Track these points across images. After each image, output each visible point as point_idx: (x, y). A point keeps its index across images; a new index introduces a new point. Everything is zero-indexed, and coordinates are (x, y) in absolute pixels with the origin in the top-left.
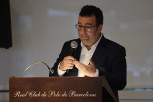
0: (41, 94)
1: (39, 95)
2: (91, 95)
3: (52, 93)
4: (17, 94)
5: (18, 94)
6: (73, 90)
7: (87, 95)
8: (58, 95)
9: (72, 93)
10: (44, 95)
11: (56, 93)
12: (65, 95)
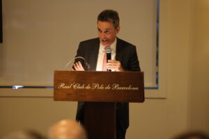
0: (85, 86)
1: (83, 87)
2: (134, 89)
3: (96, 86)
5: (62, 85)
6: (117, 83)
7: (129, 88)
8: (102, 88)
9: (116, 87)
10: (88, 87)
11: (100, 86)
12: (108, 88)
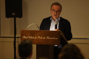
0: (34, 37)
4: (24, 37)
7: (54, 38)
8: (41, 38)
10: (35, 38)
11: (41, 37)
12: (44, 38)
